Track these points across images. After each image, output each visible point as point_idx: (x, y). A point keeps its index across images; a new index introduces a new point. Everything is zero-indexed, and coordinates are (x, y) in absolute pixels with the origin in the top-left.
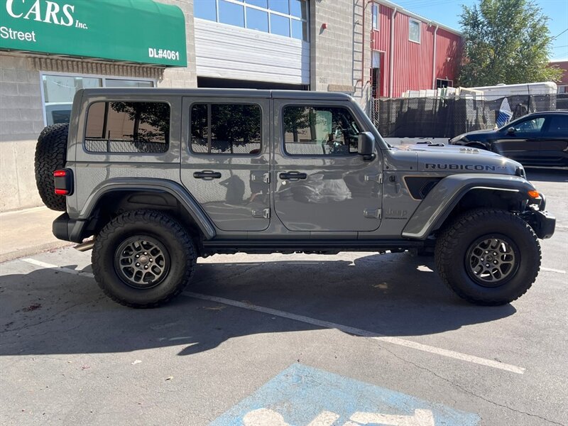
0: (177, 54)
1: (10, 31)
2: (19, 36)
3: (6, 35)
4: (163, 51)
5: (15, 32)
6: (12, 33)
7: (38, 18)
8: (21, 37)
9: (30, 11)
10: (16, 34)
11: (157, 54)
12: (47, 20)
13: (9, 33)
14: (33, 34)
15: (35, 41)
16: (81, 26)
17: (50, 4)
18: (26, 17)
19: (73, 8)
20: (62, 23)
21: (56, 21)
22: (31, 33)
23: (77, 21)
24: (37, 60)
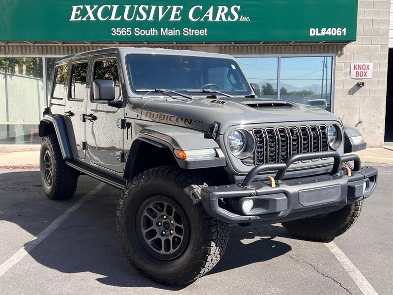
0: (344, 30)
1: (190, 30)
2: (195, 32)
3: (187, 33)
4: (327, 30)
5: (193, 31)
6: (191, 31)
7: (211, 19)
8: (197, 33)
9: (206, 15)
10: (194, 32)
11: (320, 32)
12: (218, 19)
13: (189, 32)
14: (206, 30)
15: (206, 34)
16: (245, 19)
17: (220, 8)
18: (202, 20)
19: (239, 7)
20: (229, 19)
21: (224, 19)
22: (204, 30)
23: (242, 16)
24: (223, 47)
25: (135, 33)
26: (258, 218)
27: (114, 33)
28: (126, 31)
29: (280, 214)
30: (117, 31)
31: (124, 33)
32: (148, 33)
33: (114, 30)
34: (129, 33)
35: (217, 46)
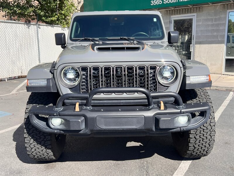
24: (226, 5)
25: (164, 2)
26: (62, 132)
27: (152, 4)
28: (159, 1)
29: (81, 132)
30: (154, 2)
31: (158, 3)
32: (172, 1)
33: (152, 2)
34: (161, 2)
35: (221, 5)
